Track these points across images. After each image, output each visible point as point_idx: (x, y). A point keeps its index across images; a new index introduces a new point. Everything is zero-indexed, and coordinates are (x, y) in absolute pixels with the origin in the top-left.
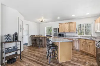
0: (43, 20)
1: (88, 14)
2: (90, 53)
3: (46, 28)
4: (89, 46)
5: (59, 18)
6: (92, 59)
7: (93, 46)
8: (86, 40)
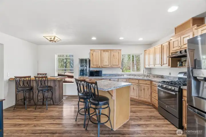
0: (56, 39)
1: (141, 39)
2: (145, 100)
3: (56, 56)
4: (144, 89)
5: (94, 38)
6: (150, 108)
7: (149, 90)
8: (139, 80)
